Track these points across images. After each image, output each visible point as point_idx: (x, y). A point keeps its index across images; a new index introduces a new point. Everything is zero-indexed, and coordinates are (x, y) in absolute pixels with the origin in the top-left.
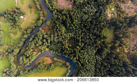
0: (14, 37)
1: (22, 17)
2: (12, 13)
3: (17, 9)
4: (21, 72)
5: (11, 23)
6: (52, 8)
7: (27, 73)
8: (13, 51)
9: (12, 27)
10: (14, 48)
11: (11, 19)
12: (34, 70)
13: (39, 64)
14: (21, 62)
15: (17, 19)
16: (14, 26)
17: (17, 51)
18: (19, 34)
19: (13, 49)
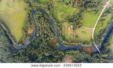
0: (59, 14)
1: (72, 27)
2: (78, 21)
3: (80, 26)
4: (31, 9)
5: (72, 17)
6: (67, 53)
7: (28, 12)
8: (49, 9)
9: (68, 16)
10: (51, 11)
11: (74, 18)
12: (28, 18)
13: (31, 24)
14: (37, 12)
15: (71, 23)
16: (68, 18)
17: (48, 12)
18: (60, 19)
19: (50, 10)
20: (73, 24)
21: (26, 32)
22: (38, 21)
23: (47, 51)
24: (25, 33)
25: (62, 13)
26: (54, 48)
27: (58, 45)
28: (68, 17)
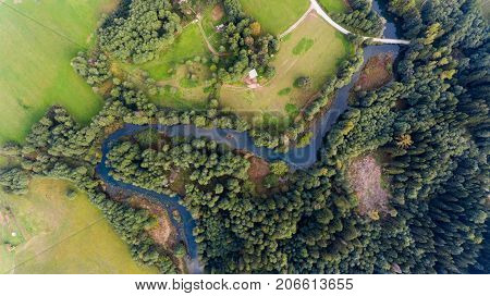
0: (177, 85)
1: (253, 74)
2: (249, 40)
3: (272, 46)
4: (83, 170)
5: (217, 49)
7: (87, 189)
8: (133, 108)
9: (205, 60)
10: (145, 107)
11: (228, 45)
12: (110, 204)
13: (137, 209)
14: (112, 156)
15: (239, 66)
16: (213, 67)
17: (140, 119)
18: (194, 93)
19: (138, 104)
20: (246, 61)
21: (153, 248)
22: (146, 175)
23: (277, 224)
24: (156, 257)
25: (180, 71)
26: (285, 188)
27: (280, 168)
28: (210, 62)
